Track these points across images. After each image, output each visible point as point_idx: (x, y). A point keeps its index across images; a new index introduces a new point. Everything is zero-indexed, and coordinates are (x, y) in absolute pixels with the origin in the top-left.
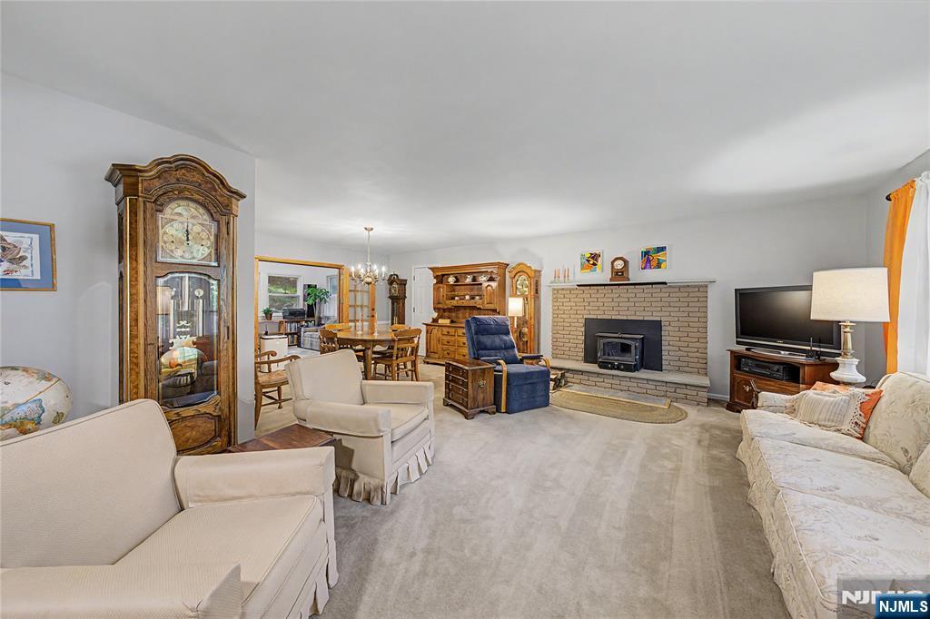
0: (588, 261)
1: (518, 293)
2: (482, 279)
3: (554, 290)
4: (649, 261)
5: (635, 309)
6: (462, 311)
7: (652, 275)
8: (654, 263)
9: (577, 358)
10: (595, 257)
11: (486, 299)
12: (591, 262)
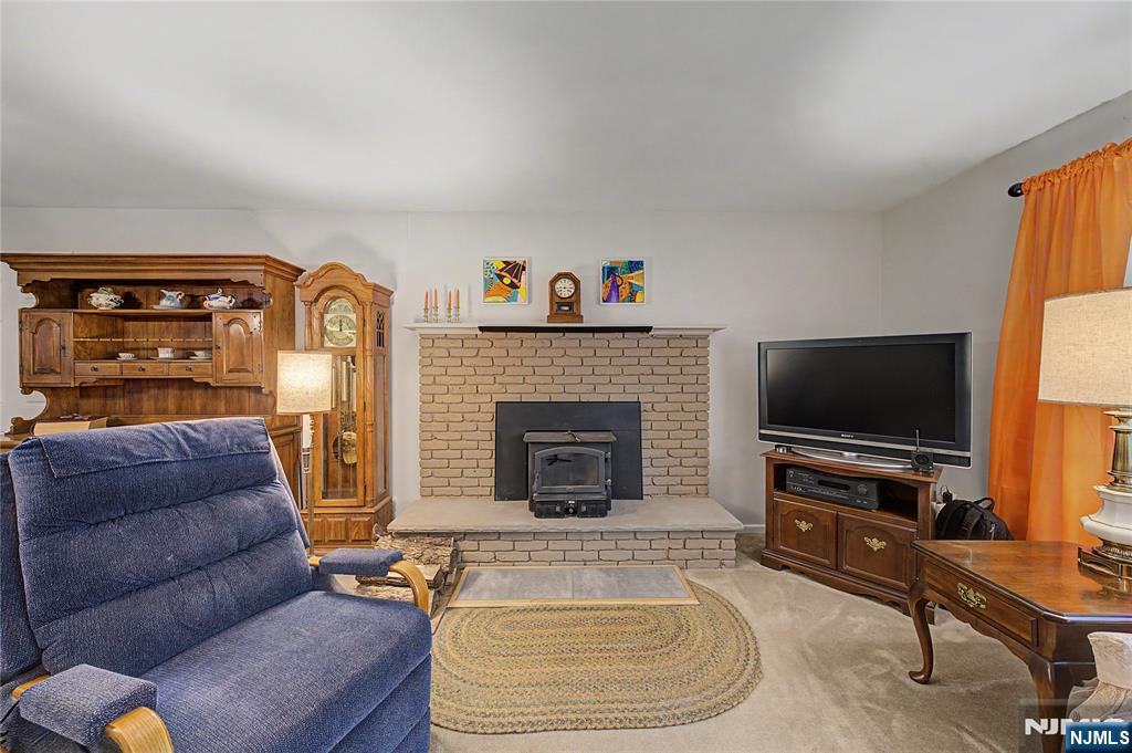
0: (501, 277)
1: (328, 344)
2: (217, 302)
3: (423, 337)
4: (615, 287)
5: (593, 379)
6: (153, 392)
7: (619, 314)
8: (625, 291)
9: (480, 491)
10: (515, 269)
11: (226, 359)
12: (507, 281)
